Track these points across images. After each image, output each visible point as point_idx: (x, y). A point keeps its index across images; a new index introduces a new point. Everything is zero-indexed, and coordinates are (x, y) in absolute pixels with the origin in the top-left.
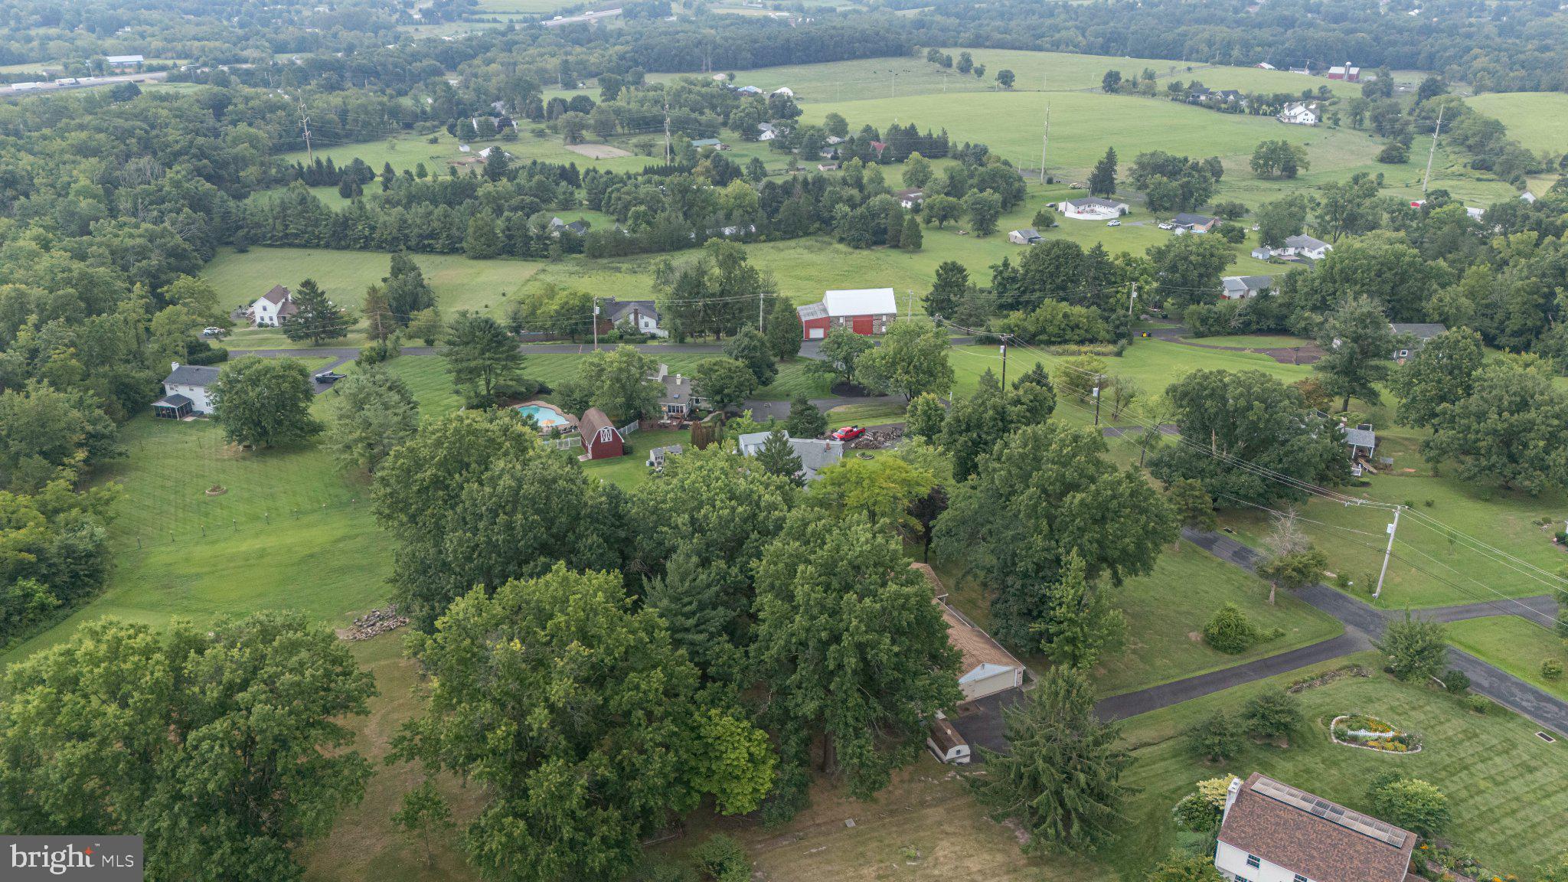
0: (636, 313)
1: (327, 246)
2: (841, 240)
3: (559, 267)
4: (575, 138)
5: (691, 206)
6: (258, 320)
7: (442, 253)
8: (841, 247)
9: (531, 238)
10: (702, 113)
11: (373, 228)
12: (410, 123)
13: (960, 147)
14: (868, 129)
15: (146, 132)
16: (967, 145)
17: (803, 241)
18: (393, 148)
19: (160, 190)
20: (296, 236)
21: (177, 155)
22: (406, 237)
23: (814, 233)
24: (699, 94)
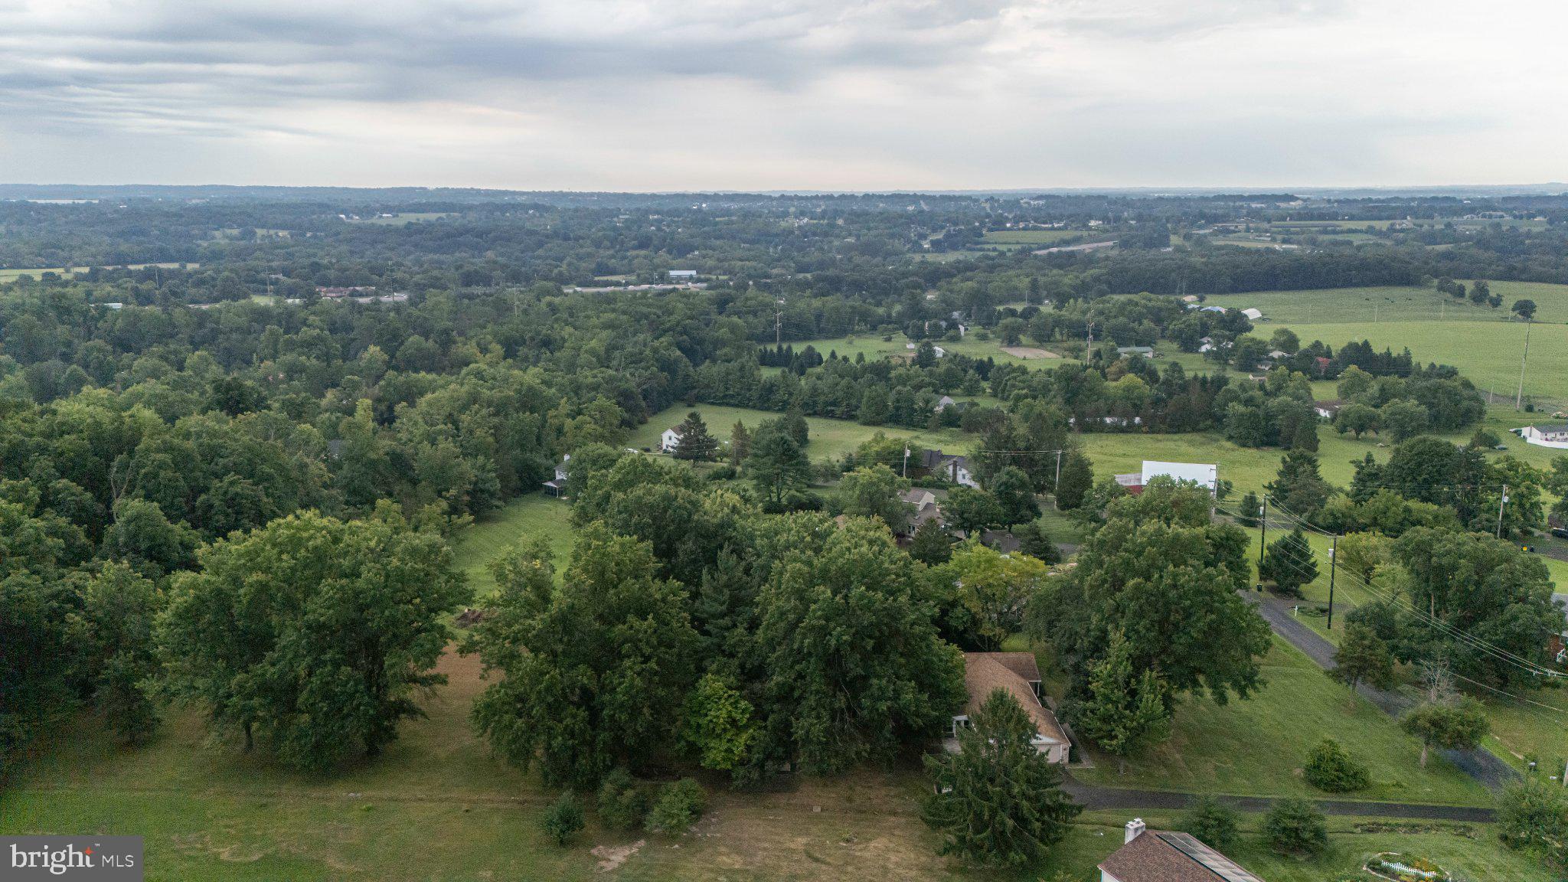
0: (955, 465)
1: (754, 407)
2: (1230, 438)
3: (935, 436)
4: (1012, 341)
5: (1075, 394)
6: (664, 447)
7: (840, 418)
8: (1229, 445)
9: (916, 411)
10: (1140, 324)
11: (791, 394)
12: (875, 326)
13: (1425, 367)
14: (1317, 345)
15: (658, 317)
16: (1433, 366)
17: (1188, 436)
18: (851, 343)
19: (641, 354)
20: (732, 396)
21: (665, 331)
22: (815, 402)
23: (1205, 430)
24: (1145, 307)
